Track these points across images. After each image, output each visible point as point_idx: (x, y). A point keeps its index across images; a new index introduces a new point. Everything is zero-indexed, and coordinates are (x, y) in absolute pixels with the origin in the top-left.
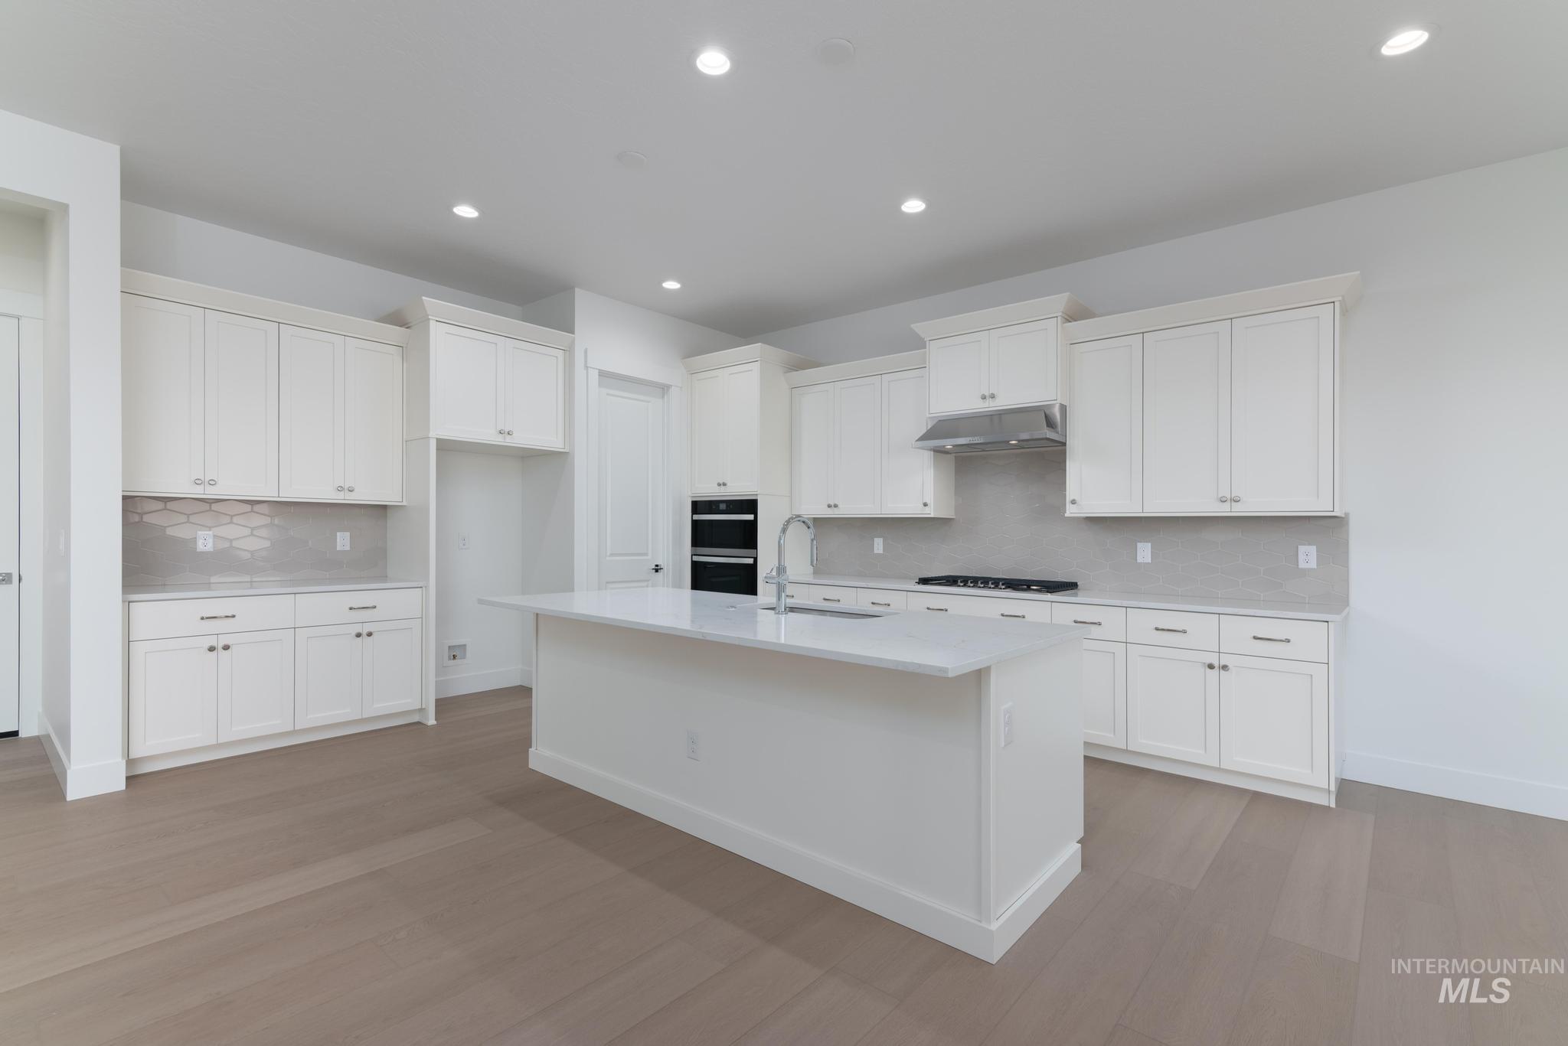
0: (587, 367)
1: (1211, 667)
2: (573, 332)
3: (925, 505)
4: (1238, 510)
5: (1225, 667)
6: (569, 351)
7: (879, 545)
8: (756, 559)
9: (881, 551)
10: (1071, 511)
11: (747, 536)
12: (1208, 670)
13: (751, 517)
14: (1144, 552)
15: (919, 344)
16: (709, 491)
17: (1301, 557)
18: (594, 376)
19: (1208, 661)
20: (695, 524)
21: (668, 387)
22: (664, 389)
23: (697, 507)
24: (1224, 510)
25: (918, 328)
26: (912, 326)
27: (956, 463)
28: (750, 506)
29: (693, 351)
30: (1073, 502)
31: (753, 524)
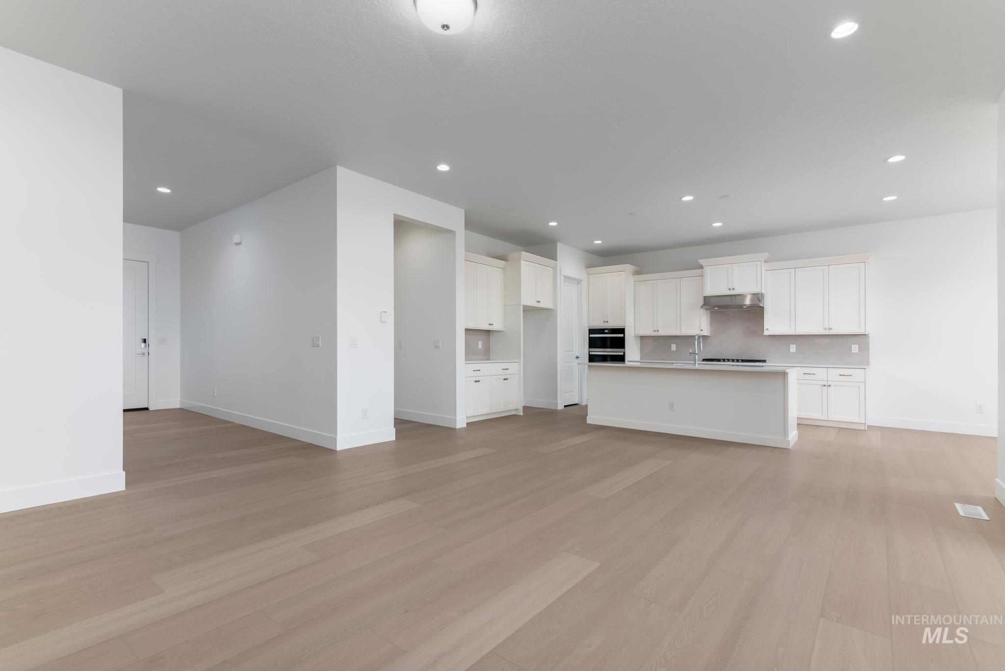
0: (560, 274)
1: (825, 386)
2: (556, 260)
3: (702, 330)
4: (832, 332)
5: (830, 386)
6: (555, 268)
7: (674, 347)
8: (624, 353)
9: (675, 349)
10: (766, 333)
11: (620, 343)
12: (824, 387)
13: (622, 335)
14: (793, 348)
15: (702, 267)
16: (598, 324)
17: (853, 349)
18: (562, 277)
19: (823, 384)
20: (590, 339)
21: (581, 281)
22: (579, 281)
23: (591, 331)
24: (827, 332)
25: (701, 262)
26: (698, 260)
27: (711, 315)
28: (622, 331)
29: (589, 266)
30: (767, 329)
31: (623, 339)
